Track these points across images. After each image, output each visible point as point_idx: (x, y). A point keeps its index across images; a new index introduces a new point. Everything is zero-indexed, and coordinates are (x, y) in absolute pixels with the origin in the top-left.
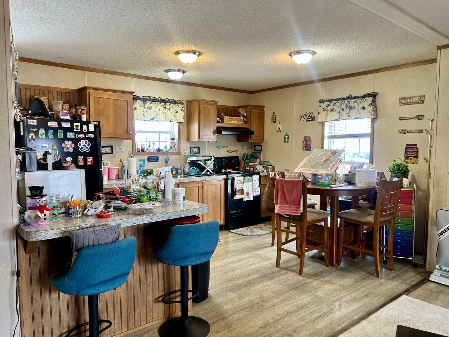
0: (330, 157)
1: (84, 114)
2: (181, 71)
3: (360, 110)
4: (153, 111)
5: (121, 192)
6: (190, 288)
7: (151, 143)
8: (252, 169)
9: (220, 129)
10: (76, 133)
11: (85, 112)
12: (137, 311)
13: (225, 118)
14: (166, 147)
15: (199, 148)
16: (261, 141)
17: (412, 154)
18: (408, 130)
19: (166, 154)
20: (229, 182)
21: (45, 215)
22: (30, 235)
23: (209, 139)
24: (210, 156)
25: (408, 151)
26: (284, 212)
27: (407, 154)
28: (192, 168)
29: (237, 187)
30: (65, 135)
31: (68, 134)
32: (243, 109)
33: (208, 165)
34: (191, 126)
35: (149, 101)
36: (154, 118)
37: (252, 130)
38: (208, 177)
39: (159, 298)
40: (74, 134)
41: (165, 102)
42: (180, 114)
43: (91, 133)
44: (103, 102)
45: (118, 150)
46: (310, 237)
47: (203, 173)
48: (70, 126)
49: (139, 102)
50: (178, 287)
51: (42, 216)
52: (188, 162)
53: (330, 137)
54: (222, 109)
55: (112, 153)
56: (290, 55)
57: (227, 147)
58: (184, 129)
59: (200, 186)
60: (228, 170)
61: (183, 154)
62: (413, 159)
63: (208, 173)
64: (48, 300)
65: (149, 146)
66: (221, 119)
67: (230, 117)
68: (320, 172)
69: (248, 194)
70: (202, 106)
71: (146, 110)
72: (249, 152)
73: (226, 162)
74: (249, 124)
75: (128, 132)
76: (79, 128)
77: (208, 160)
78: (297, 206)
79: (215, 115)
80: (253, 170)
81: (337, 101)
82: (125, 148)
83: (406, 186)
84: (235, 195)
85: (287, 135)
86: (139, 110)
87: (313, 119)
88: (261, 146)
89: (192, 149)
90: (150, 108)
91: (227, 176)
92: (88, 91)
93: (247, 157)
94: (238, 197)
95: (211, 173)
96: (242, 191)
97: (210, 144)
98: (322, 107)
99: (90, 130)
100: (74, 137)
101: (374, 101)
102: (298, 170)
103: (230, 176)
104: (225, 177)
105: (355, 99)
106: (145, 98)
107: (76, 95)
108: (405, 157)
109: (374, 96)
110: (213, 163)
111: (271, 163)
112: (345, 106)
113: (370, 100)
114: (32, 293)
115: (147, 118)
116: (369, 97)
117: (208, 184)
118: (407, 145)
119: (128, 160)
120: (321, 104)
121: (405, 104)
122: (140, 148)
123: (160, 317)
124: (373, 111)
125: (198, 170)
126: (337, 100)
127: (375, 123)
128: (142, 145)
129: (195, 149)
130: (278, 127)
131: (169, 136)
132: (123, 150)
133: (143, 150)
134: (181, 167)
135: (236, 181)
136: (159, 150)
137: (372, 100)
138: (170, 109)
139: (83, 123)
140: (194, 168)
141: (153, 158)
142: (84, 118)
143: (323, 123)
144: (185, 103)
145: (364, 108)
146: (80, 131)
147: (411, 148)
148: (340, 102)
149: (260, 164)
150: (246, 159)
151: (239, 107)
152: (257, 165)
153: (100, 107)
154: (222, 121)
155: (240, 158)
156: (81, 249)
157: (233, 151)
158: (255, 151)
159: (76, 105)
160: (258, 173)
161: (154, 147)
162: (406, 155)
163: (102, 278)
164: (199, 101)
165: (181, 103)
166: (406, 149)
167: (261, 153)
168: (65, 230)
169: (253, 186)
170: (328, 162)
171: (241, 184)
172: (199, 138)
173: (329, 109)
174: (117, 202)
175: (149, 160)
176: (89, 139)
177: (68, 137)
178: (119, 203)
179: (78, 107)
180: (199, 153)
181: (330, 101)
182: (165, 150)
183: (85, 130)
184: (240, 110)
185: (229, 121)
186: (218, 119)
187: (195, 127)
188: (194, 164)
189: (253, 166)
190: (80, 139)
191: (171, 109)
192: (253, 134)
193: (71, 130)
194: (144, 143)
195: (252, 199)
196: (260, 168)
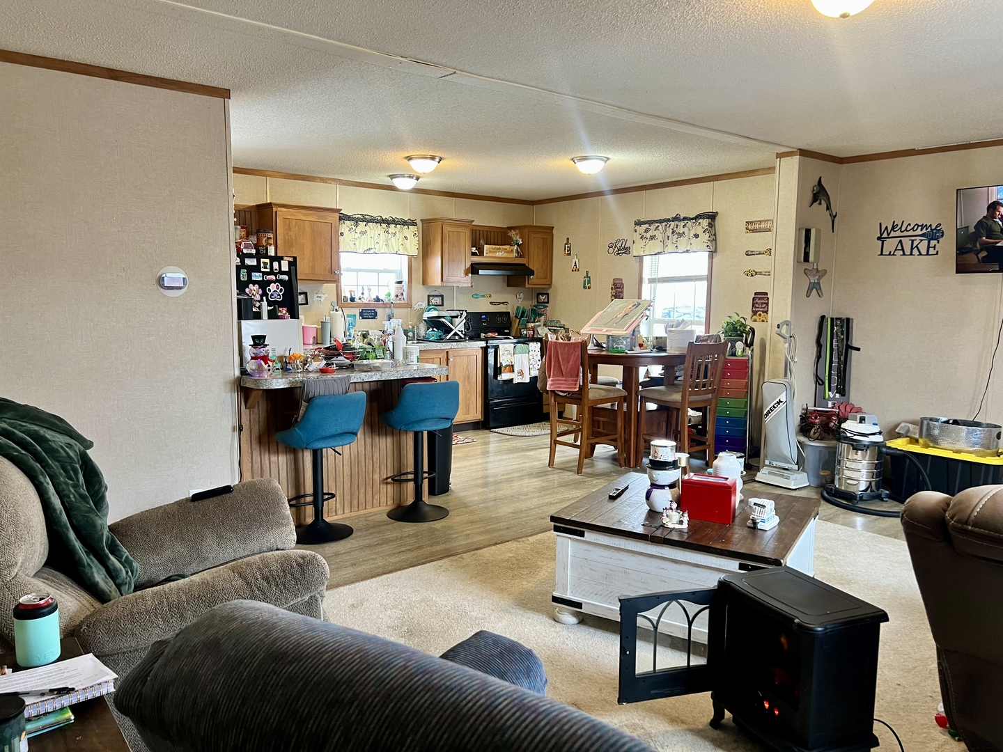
0: (631, 311)
1: (271, 245)
2: (413, 177)
3: (691, 238)
4: (369, 238)
5: (343, 347)
6: (426, 469)
7: (366, 288)
8: (531, 332)
9: (476, 266)
10: (264, 273)
11: (271, 241)
12: (362, 491)
13: (486, 247)
14: (389, 295)
15: (442, 296)
16: (548, 286)
17: (762, 308)
18: (757, 271)
19: (388, 306)
20: (491, 351)
21: (269, 366)
22: (261, 383)
23: (459, 282)
24: (460, 311)
25: (757, 303)
26: (559, 387)
27: (756, 307)
28: (431, 329)
29: (504, 360)
30: (249, 276)
31: (253, 274)
32: (518, 231)
33: (457, 324)
34: (429, 261)
35: (363, 221)
36: (370, 249)
37: (531, 267)
38: (455, 343)
39: (387, 478)
40: (261, 274)
41: (387, 222)
42: (410, 241)
43: (284, 273)
44: (296, 225)
45: (315, 299)
46: (601, 427)
47: (448, 338)
48: (256, 264)
49: (348, 223)
50: (411, 469)
51: (266, 366)
52: (424, 320)
53: (652, 281)
54: (481, 232)
55: (307, 303)
56: (573, 159)
57: (490, 296)
58: (418, 265)
59: (443, 357)
60: (490, 334)
61: (416, 307)
62: (762, 314)
63: (457, 337)
64: (267, 462)
65: (363, 294)
66: (478, 249)
67: (494, 246)
68: (613, 332)
69: (521, 373)
70: (447, 229)
71: (357, 235)
72: (527, 305)
73: (487, 320)
74: (527, 257)
75: (332, 271)
76: (268, 266)
77: (457, 317)
78: (575, 379)
79: (469, 244)
80: (533, 335)
81: (660, 223)
82: (326, 295)
83: (740, 354)
84: (500, 374)
85: (587, 276)
86: (349, 236)
87: (627, 250)
88: (548, 294)
89: (431, 298)
90: (364, 233)
91: (487, 343)
92: (274, 209)
93: (523, 313)
94: (505, 376)
95: (461, 338)
96: (511, 368)
97: (461, 290)
98: (638, 232)
99: (283, 270)
100: (261, 279)
101: (710, 225)
102: (586, 330)
103: (492, 342)
104: (483, 344)
105: (686, 222)
106: (357, 216)
107: (253, 214)
108: (753, 311)
109: (712, 217)
110: (465, 321)
111: (563, 323)
112: (671, 231)
113: (705, 222)
114: (252, 452)
115: (359, 248)
116: (704, 218)
117: (456, 354)
118: (756, 294)
119: (330, 315)
120: (637, 227)
121: (753, 231)
122: (349, 297)
123: (389, 503)
124: (709, 240)
125: (440, 333)
126: (661, 221)
127: (714, 260)
128: (351, 291)
129: (436, 298)
130: (574, 263)
131: (393, 278)
132: (322, 299)
133: (352, 299)
134: (413, 327)
135: (501, 352)
136: (378, 300)
137: (709, 224)
138: (395, 234)
139: (272, 259)
140: (435, 329)
141: (368, 313)
142: (272, 252)
143: (640, 258)
144: (419, 224)
145: (697, 236)
146: (269, 270)
147: (760, 299)
148: (664, 224)
149: (545, 325)
150: (522, 316)
151: (510, 228)
152: (540, 326)
153: (291, 233)
154: (481, 253)
155: (512, 315)
156: (311, 398)
157: (500, 303)
158: (538, 302)
159: (258, 231)
160: (540, 340)
161: (370, 295)
162: (754, 309)
163: (332, 431)
164: (442, 222)
165: (415, 224)
166: (754, 299)
167: (547, 307)
168: (293, 380)
169: (530, 360)
170: (626, 317)
171: (509, 356)
172: (442, 280)
173: (648, 235)
174: (340, 358)
175: (363, 315)
176: (282, 282)
177: (254, 278)
178: (342, 359)
179: (261, 234)
180: (442, 305)
181: (650, 223)
182: (387, 300)
183: (276, 269)
184: (512, 234)
185: (492, 253)
186: (474, 250)
187: (435, 263)
188: (434, 323)
189: (533, 329)
190: (270, 282)
191: (397, 234)
192: (533, 275)
193: (257, 269)
194: (354, 288)
195: (528, 381)
196: (542, 331)
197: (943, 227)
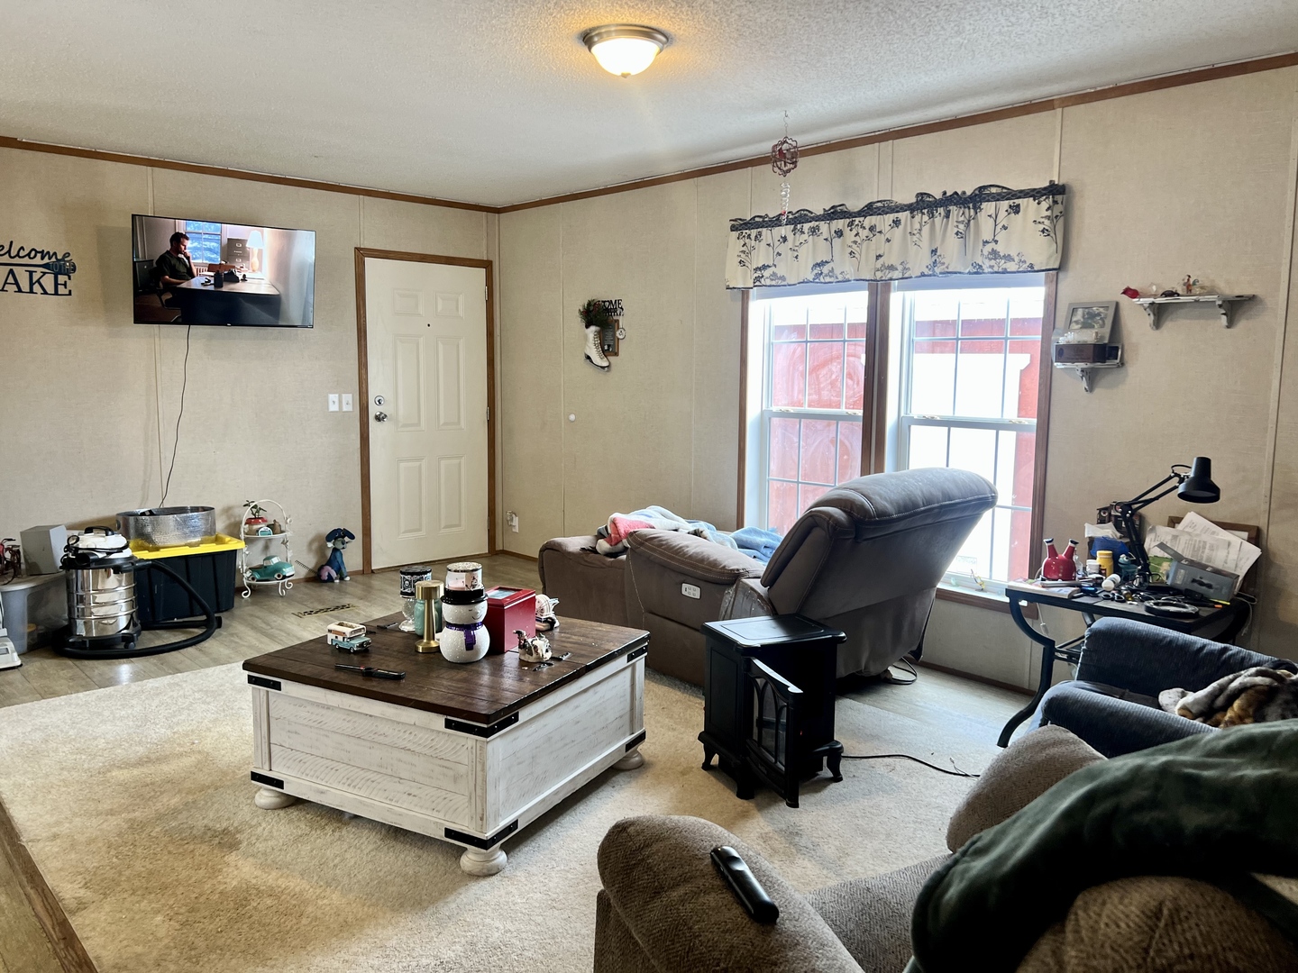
197: (74, 258)
